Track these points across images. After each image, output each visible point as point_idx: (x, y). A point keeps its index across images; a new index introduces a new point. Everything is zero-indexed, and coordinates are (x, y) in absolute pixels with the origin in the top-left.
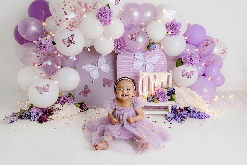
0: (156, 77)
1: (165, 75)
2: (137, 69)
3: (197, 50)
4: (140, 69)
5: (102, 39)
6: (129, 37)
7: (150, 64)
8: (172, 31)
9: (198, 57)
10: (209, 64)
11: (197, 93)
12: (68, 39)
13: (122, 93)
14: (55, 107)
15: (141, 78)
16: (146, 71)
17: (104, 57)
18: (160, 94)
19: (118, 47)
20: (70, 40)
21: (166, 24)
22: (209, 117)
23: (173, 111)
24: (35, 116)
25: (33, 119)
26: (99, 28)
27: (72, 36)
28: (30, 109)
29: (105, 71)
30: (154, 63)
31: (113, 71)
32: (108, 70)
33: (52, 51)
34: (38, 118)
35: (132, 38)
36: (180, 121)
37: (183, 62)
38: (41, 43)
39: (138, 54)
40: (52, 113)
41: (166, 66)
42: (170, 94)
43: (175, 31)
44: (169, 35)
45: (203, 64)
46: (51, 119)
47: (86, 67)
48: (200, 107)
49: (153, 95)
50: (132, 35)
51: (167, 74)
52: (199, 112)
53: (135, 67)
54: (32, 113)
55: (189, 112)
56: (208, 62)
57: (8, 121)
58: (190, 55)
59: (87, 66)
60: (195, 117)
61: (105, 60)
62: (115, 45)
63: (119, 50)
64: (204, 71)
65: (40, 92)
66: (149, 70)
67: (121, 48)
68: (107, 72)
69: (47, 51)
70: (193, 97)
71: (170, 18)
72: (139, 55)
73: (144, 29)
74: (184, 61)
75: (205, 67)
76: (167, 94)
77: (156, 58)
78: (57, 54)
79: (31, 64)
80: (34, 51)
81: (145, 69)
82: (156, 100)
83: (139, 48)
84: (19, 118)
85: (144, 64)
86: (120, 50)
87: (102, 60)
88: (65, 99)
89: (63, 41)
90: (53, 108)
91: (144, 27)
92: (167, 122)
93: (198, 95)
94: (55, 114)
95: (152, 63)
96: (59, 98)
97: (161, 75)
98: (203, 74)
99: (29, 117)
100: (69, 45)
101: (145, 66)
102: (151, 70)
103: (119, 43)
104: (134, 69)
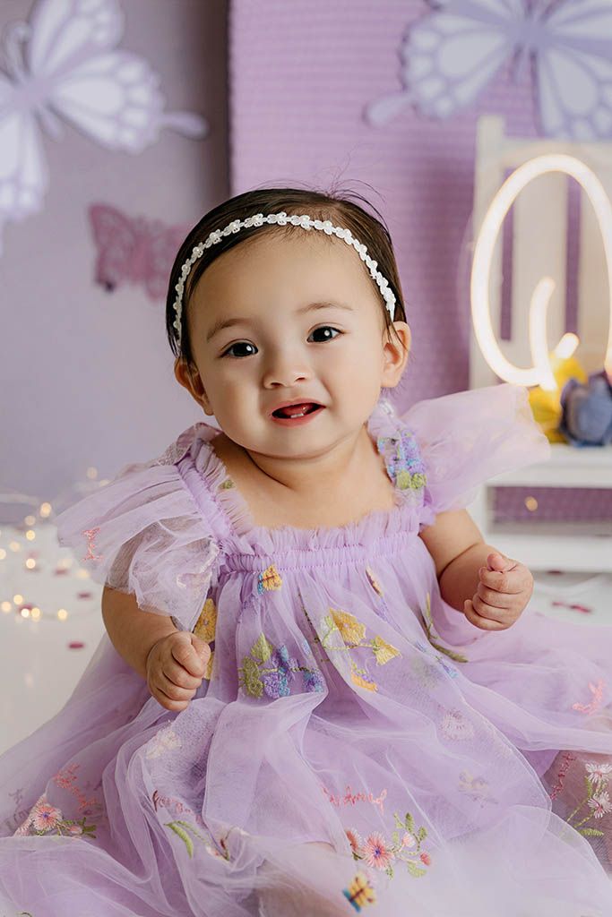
2: (444, 107)
4: (487, 101)
7: (586, 59)
13: (262, 386)
15: (488, 203)
16: (541, 132)
29: (104, 131)
31: (192, 125)
32: (138, 118)
53: (429, 90)
61: (105, 17)
66: (569, 119)
68: (129, 138)
85: (525, 62)
101: (527, 79)
102: (589, 119)
104: (415, 107)
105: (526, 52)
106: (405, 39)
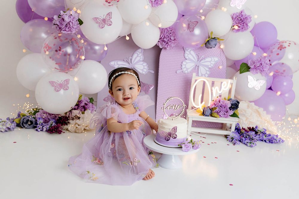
0: (214, 84)
1: (227, 83)
2: (186, 72)
3: (265, 54)
4: (192, 72)
5: (148, 24)
6: (184, 25)
7: (205, 68)
8: (239, 25)
9: (269, 62)
10: (278, 75)
11: (264, 110)
12: (103, 17)
14: (73, 114)
17: (140, 53)
18: (221, 106)
19: (165, 39)
20: (105, 19)
21: (233, 15)
22: (283, 141)
23: (236, 131)
24: (42, 124)
25: (40, 128)
26: (147, 7)
27: (109, 14)
28: (34, 114)
29: (141, 72)
30: (210, 67)
31: (153, 72)
32: (145, 70)
33: (75, 34)
34: (48, 127)
35: (189, 27)
36: (249, 144)
37: (250, 68)
38: (63, 19)
39: (190, 52)
40: (69, 123)
41: (225, 71)
42: (233, 108)
43: (243, 25)
44: (234, 30)
45: (272, 74)
46: (67, 130)
47: (116, 64)
48: (270, 129)
49: (212, 107)
50: (189, 24)
51: (230, 81)
52: (270, 135)
53: (185, 69)
54: (38, 120)
55: (256, 133)
56: (277, 72)
57: (4, 127)
58: (259, 59)
59: (116, 62)
60: (265, 141)
61: (142, 57)
62: (161, 36)
63: (165, 43)
64: (271, 82)
65: (55, 89)
66: (202, 75)
67: (169, 42)
68: (144, 73)
69: (69, 32)
70: (258, 116)
71: (239, 8)
72: (190, 54)
73: (203, 18)
74: (252, 67)
75: (273, 78)
76: (229, 108)
77: (213, 60)
78: (81, 39)
79: (44, 48)
80: (47, 33)
81: (197, 73)
82: (215, 115)
83: (193, 44)
84: (18, 125)
85: (197, 67)
86: (167, 43)
87: (138, 56)
88: (86, 104)
89: (96, 19)
90: (70, 115)
91: (203, 15)
92: (231, 144)
93: (265, 112)
94: (73, 124)
95: (207, 66)
96: (79, 102)
97: (222, 83)
98: (269, 87)
99: (34, 125)
100: (103, 26)
101: (197, 69)
102: (205, 75)
103: (168, 34)
104: (183, 71)
105: (197, 66)
106: (182, 63)
